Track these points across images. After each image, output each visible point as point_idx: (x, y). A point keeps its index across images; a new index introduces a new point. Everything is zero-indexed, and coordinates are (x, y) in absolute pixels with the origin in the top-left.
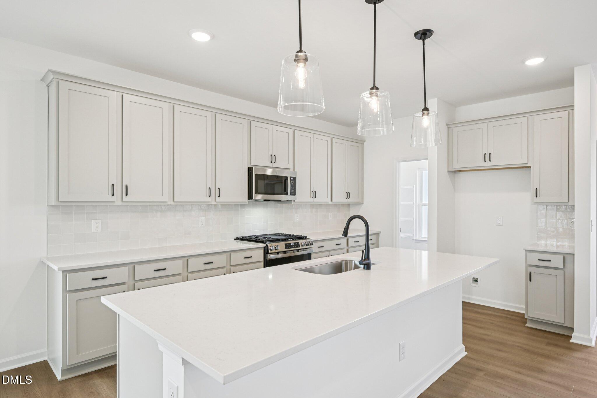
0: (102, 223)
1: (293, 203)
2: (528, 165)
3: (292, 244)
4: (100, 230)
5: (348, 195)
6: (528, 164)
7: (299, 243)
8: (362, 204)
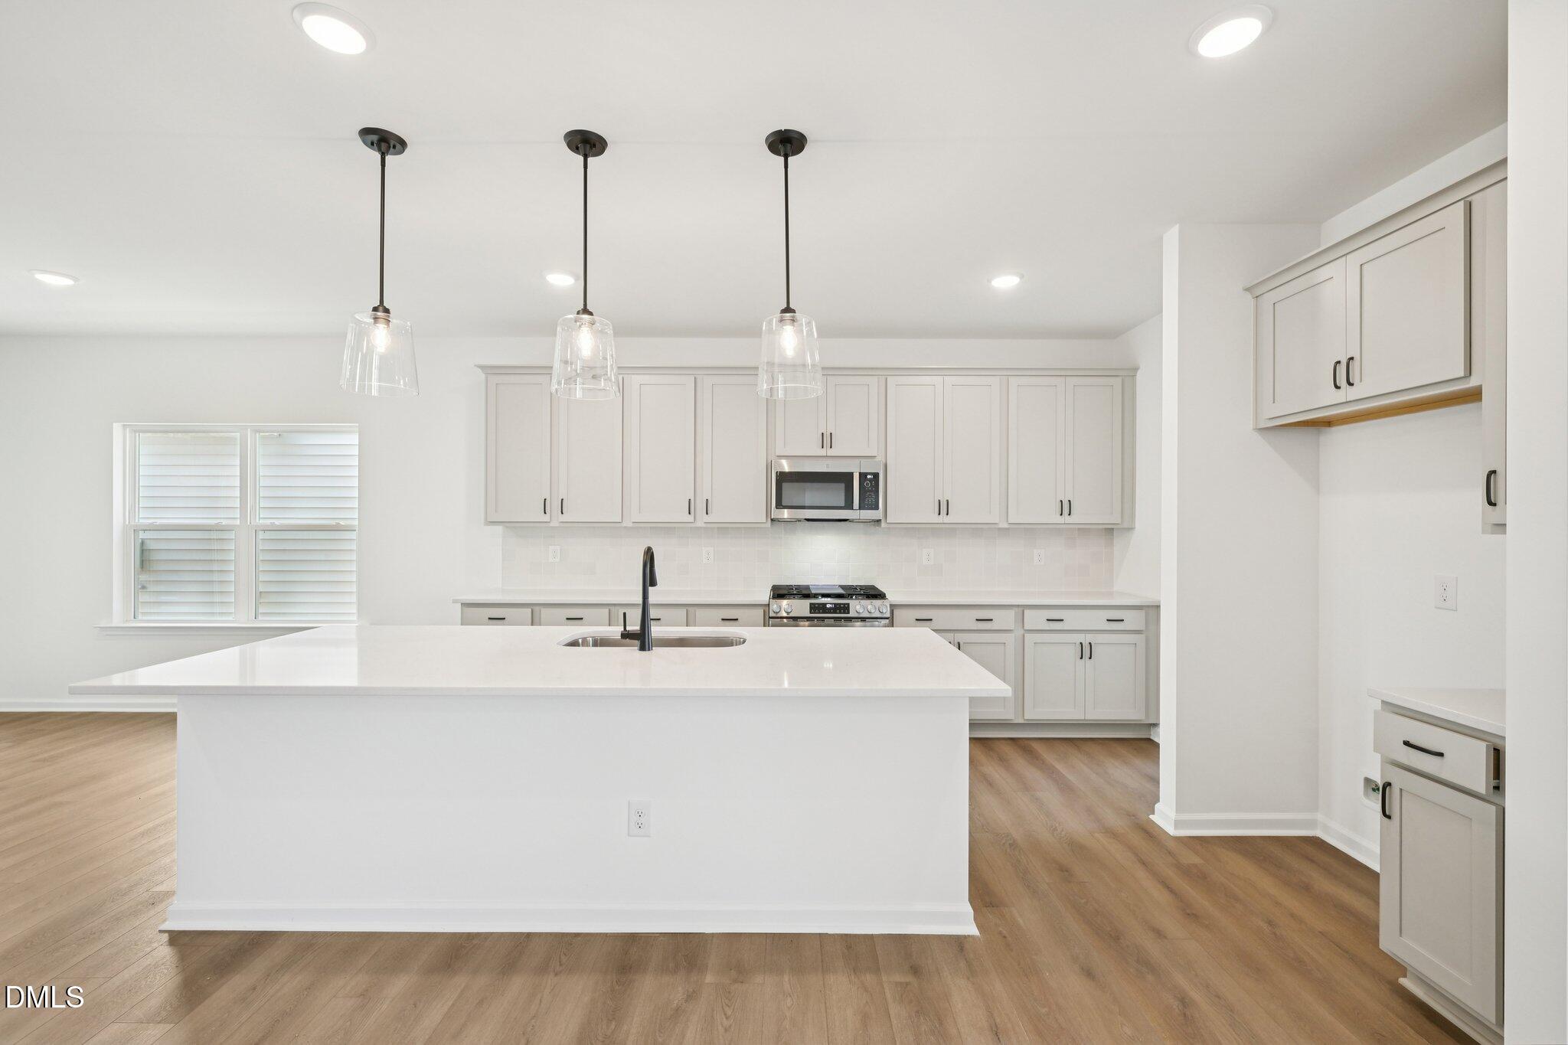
0: (561, 550)
1: (883, 524)
2: (1473, 382)
3: (828, 606)
4: (558, 560)
5: (1066, 507)
6: (1472, 377)
7: (848, 604)
8: (1131, 529)
